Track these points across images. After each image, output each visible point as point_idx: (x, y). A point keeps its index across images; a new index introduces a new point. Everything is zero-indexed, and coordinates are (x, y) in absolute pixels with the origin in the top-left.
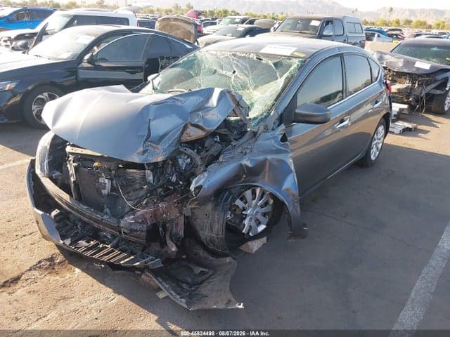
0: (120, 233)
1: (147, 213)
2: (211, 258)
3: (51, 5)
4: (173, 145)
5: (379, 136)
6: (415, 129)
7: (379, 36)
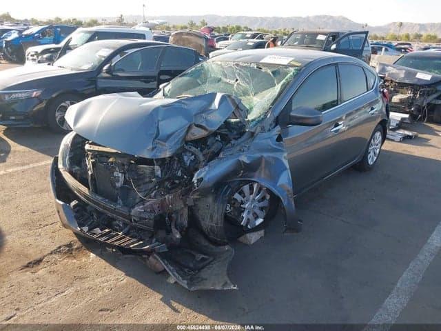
0: (131, 221)
1: (155, 204)
2: (211, 246)
3: (74, 23)
4: (179, 143)
5: (377, 142)
6: (416, 137)
7: (386, 50)
